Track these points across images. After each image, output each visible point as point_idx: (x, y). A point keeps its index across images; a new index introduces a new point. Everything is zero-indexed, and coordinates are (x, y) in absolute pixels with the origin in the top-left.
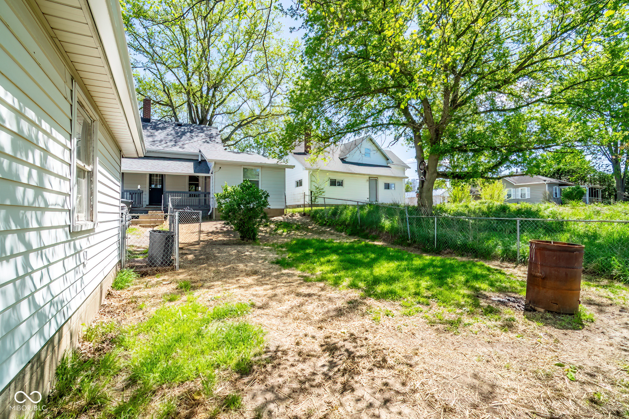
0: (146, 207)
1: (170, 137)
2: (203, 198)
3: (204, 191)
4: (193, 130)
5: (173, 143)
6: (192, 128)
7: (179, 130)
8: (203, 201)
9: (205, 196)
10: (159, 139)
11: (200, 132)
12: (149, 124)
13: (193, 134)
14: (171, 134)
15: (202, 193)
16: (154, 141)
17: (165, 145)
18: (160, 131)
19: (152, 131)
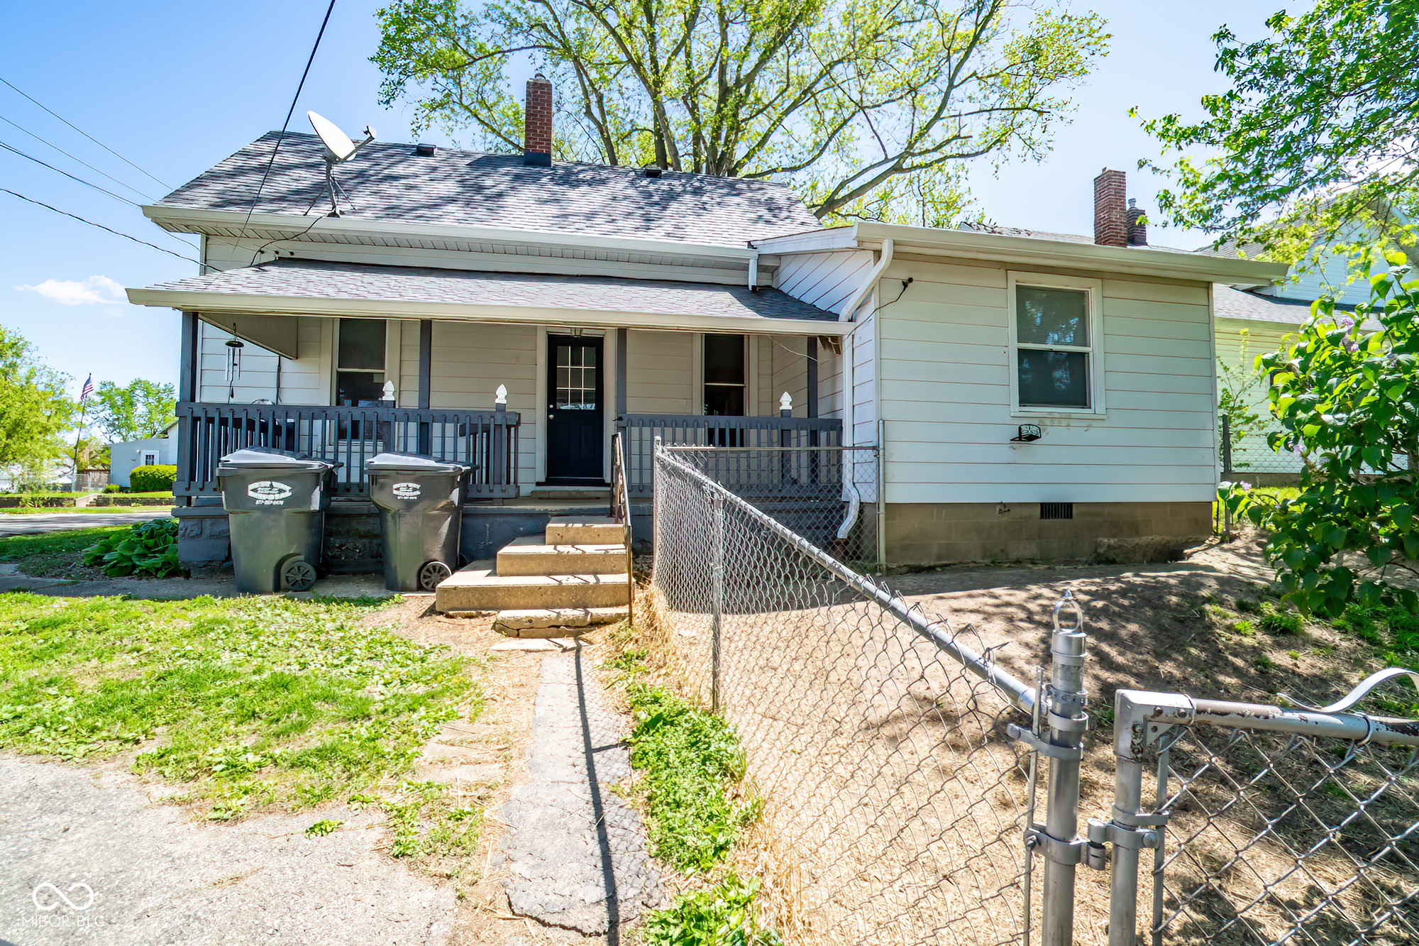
0: (535, 497)
1: (625, 206)
2: (804, 446)
3: (803, 413)
4: (700, 188)
5: (638, 222)
6: (697, 184)
7: (652, 188)
8: (805, 460)
9: (814, 440)
10: (586, 210)
11: (728, 194)
12: (546, 171)
13: (705, 199)
14: (626, 198)
15: (799, 424)
16: (565, 216)
17: (609, 227)
18: (584, 189)
19: (556, 188)
